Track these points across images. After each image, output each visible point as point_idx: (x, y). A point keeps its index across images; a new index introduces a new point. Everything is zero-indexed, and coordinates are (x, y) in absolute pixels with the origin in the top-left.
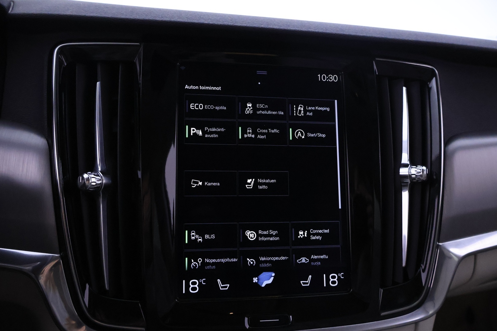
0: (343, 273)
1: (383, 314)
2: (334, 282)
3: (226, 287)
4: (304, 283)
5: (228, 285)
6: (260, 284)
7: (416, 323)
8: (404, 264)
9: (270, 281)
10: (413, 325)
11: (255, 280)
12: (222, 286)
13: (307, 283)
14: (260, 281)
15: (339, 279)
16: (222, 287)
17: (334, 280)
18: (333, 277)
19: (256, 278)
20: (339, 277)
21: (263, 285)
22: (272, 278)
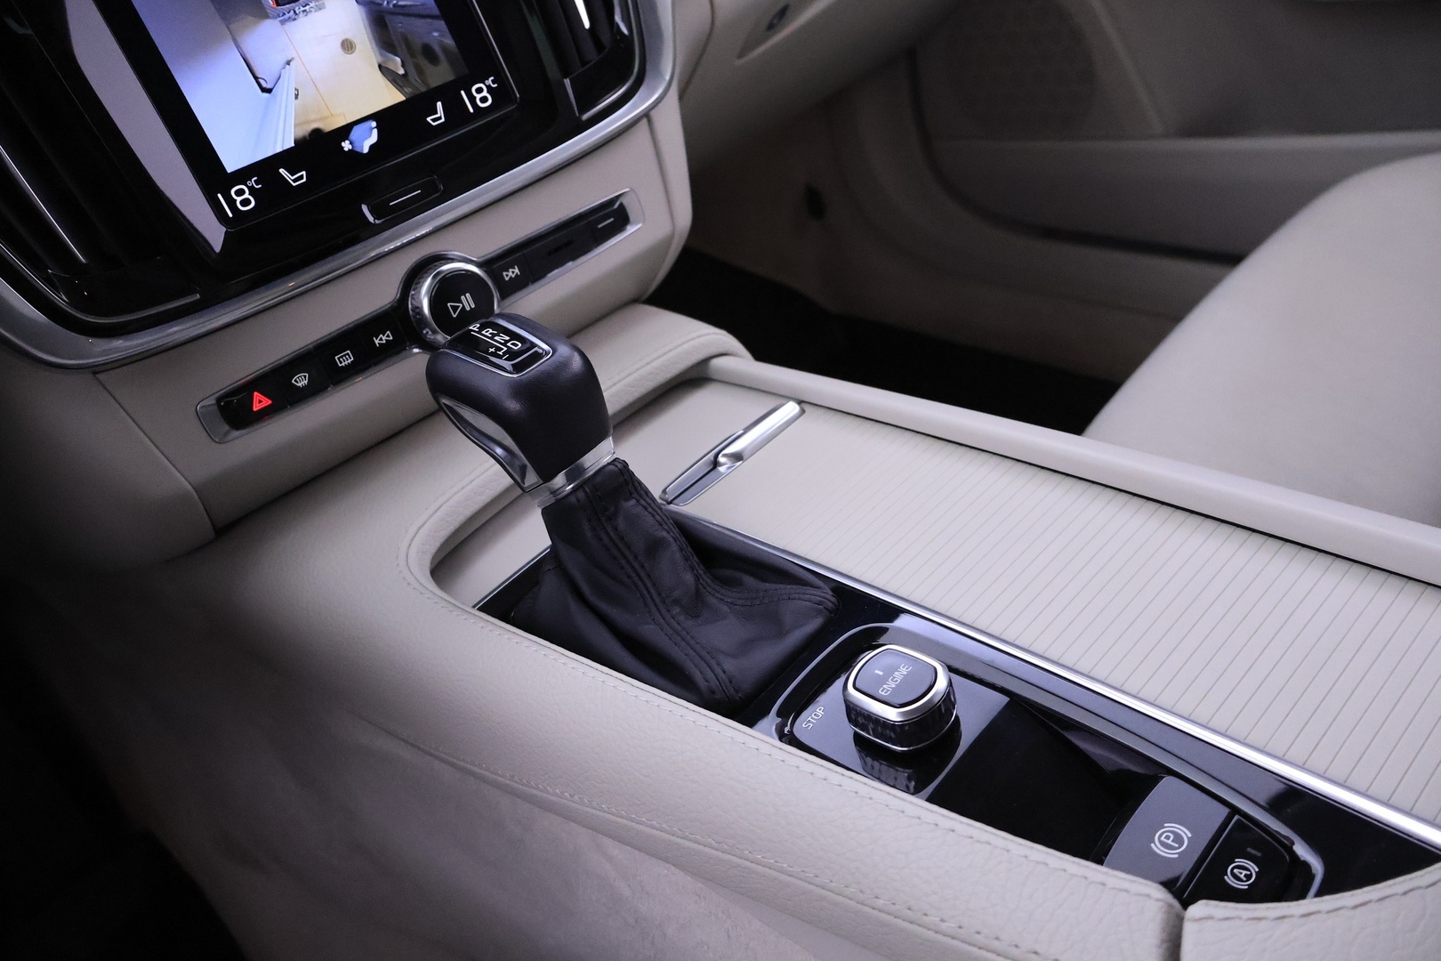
0: (492, 78)
1: (585, 117)
2: (484, 100)
3: (301, 177)
4: (434, 120)
5: (304, 173)
6: (358, 149)
7: (646, 115)
8: (587, 24)
9: (374, 138)
10: (645, 121)
11: (346, 146)
12: (293, 178)
13: (440, 118)
14: (356, 144)
15: (490, 89)
16: (295, 181)
17: (481, 94)
18: (479, 90)
19: (347, 142)
20: (489, 88)
21: (366, 150)
22: (375, 131)
